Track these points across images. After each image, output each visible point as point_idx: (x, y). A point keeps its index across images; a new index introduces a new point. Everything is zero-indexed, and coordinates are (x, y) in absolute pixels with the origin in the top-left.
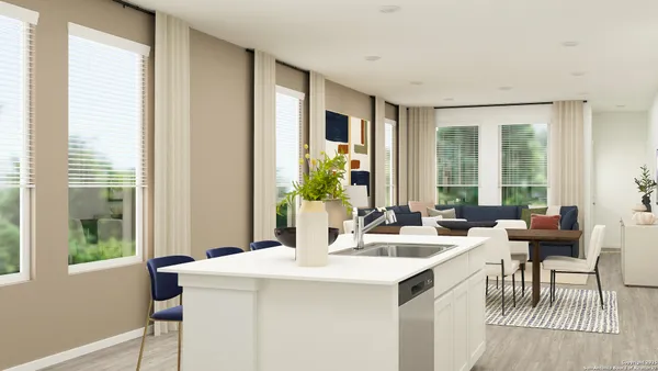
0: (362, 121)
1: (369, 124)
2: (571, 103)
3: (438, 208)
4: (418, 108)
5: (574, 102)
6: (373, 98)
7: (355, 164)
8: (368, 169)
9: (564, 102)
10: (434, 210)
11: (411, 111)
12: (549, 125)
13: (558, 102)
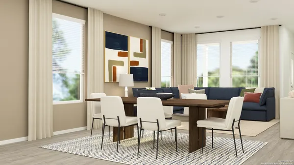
1: (147, 42)
2: (272, 27)
3: (196, 89)
4: (187, 34)
5: (273, 26)
6: (151, 28)
8: (147, 67)
9: (267, 27)
10: (193, 90)
11: (183, 36)
12: (259, 40)
13: (264, 27)
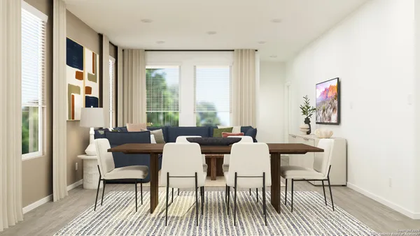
0: (93, 53)
1: (98, 56)
2: (247, 51)
4: (132, 50)
5: (249, 50)
6: (101, 36)
7: (88, 90)
8: (97, 96)
9: (242, 50)
11: (126, 52)
12: (231, 67)
13: (238, 50)
